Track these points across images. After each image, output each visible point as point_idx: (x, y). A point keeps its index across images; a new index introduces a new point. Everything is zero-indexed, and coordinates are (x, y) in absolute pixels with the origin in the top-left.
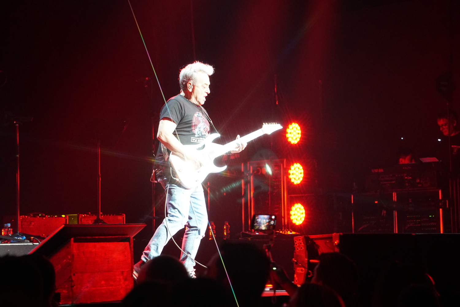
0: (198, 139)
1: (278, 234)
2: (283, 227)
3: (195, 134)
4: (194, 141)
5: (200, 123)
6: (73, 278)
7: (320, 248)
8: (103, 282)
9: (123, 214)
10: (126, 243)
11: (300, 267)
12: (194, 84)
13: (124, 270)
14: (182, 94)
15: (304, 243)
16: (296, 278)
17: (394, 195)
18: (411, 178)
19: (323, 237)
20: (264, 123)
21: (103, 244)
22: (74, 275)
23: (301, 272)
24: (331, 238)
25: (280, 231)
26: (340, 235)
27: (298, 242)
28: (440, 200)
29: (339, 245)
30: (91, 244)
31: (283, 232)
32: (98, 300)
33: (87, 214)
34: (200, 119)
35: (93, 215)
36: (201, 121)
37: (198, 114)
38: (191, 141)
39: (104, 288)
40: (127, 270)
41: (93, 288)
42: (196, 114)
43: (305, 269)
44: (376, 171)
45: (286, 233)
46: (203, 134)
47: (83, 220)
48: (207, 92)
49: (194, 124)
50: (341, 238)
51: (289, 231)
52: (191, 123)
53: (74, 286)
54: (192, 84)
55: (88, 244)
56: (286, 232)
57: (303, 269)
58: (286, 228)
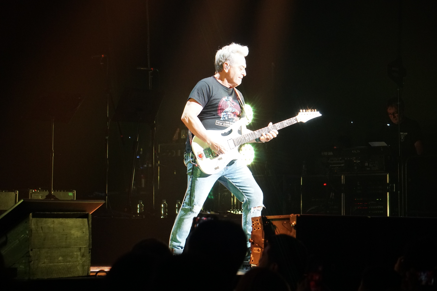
0: (223, 123)
1: (229, 214)
2: (232, 206)
3: (221, 117)
4: (219, 124)
5: (227, 107)
6: (31, 253)
7: (277, 229)
8: (60, 258)
9: (74, 191)
10: (85, 219)
11: (256, 247)
12: (231, 65)
13: (82, 247)
14: (217, 75)
15: (261, 223)
16: (253, 258)
17: (342, 178)
18: (359, 161)
19: (280, 218)
20: (301, 110)
21: (61, 220)
22: (32, 250)
23: (257, 252)
24: (288, 219)
25: (231, 211)
26: (297, 216)
27: (256, 222)
28: (388, 183)
29: (296, 226)
30: (50, 220)
31: (234, 212)
32: (55, 276)
33: (38, 189)
34: (229, 103)
35: (43, 191)
36: (230, 105)
37: (228, 98)
38: (216, 124)
39: (61, 263)
40: (84, 247)
41: (51, 264)
42: (225, 98)
43: (262, 250)
44: (326, 154)
45: (237, 213)
46: (230, 117)
47: (33, 195)
48: (244, 74)
49: (220, 108)
50: (298, 219)
51: (240, 211)
52: (217, 107)
53: (31, 262)
54: (228, 65)
55: (47, 219)
56: (237, 211)
57: (260, 249)
58: (235, 208)
